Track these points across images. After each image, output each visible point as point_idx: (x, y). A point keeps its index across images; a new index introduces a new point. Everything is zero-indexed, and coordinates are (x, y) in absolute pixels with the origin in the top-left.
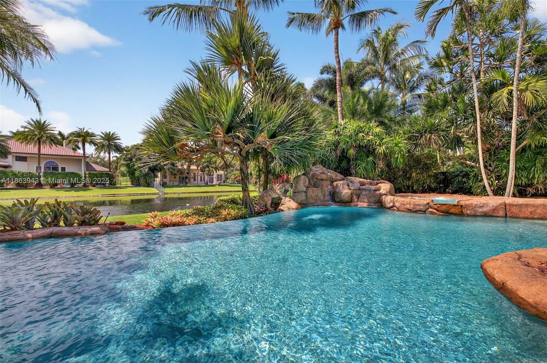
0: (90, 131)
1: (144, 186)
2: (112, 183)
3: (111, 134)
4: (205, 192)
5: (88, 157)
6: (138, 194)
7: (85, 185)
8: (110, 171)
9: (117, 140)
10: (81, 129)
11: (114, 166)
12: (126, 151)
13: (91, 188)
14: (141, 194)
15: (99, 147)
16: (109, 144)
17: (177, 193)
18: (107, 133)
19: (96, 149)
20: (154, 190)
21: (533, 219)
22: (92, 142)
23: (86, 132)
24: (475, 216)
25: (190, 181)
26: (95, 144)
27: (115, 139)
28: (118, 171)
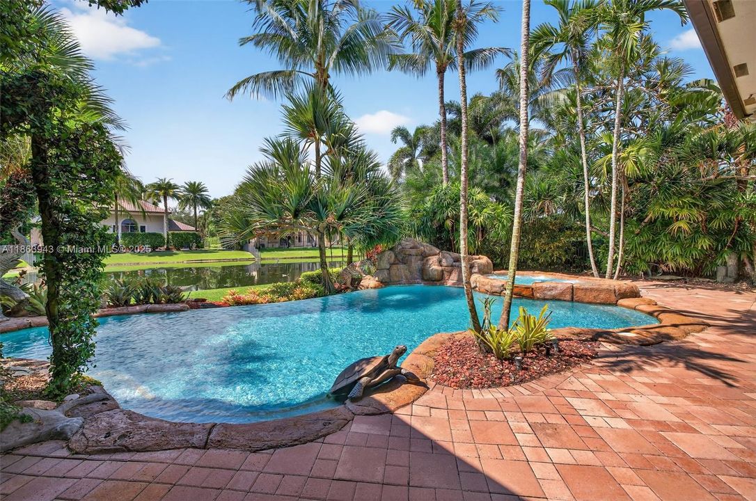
0: (172, 182)
1: (237, 250)
2: (199, 245)
3: (196, 185)
4: (312, 257)
5: (171, 213)
6: (229, 260)
7: (168, 249)
8: (197, 231)
9: (204, 191)
10: (162, 180)
11: (200, 223)
12: (215, 205)
13: (175, 251)
14: (233, 260)
15: (182, 201)
16: (195, 197)
17: (277, 259)
18: (191, 184)
19: (180, 203)
20: (248, 255)
21: (596, 304)
22: (175, 196)
23: (168, 182)
24: (545, 299)
25: (293, 242)
26: (178, 198)
27: (201, 190)
28: (207, 229)
